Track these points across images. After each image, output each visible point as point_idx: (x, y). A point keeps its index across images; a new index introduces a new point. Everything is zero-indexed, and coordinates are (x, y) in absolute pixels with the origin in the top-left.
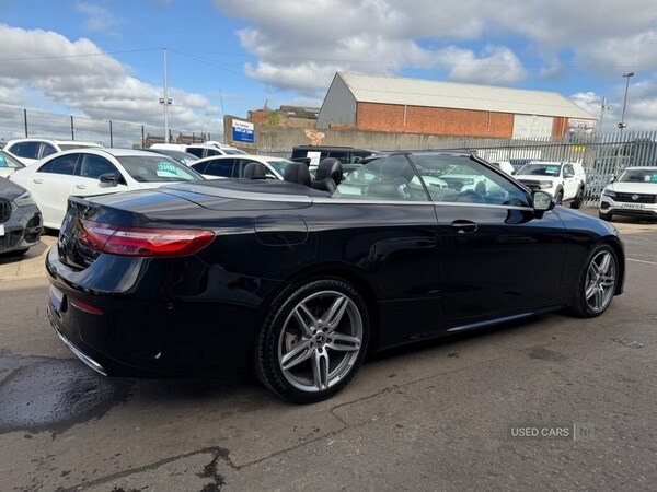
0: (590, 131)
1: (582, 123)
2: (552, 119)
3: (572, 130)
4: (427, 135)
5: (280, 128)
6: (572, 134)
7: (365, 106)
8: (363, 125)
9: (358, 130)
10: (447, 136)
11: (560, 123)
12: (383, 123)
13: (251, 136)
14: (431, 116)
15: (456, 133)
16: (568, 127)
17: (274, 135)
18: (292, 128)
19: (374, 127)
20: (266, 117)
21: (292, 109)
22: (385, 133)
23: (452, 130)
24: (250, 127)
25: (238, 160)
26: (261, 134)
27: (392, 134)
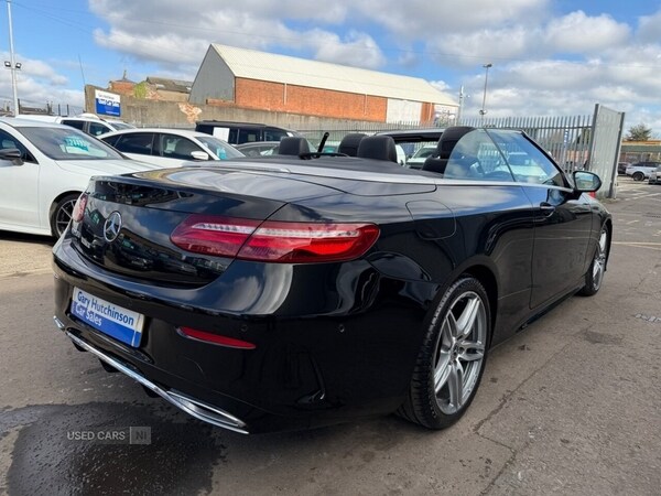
0: (452, 117)
1: (446, 109)
2: (420, 104)
3: (437, 116)
4: (307, 116)
5: (150, 101)
6: (437, 119)
7: (244, 82)
8: (241, 103)
9: (237, 107)
10: (327, 118)
11: (427, 108)
12: (263, 100)
13: (117, 110)
14: (311, 97)
15: (335, 115)
16: (434, 113)
17: (143, 109)
18: (163, 102)
19: (255, 104)
20: (131, 89)
21: (161, 82)
22: (267, 111)
23: (331, 111)
24: (116, 99)
25: (158, 134)
26: (129, 107)
27: (273, 112)
